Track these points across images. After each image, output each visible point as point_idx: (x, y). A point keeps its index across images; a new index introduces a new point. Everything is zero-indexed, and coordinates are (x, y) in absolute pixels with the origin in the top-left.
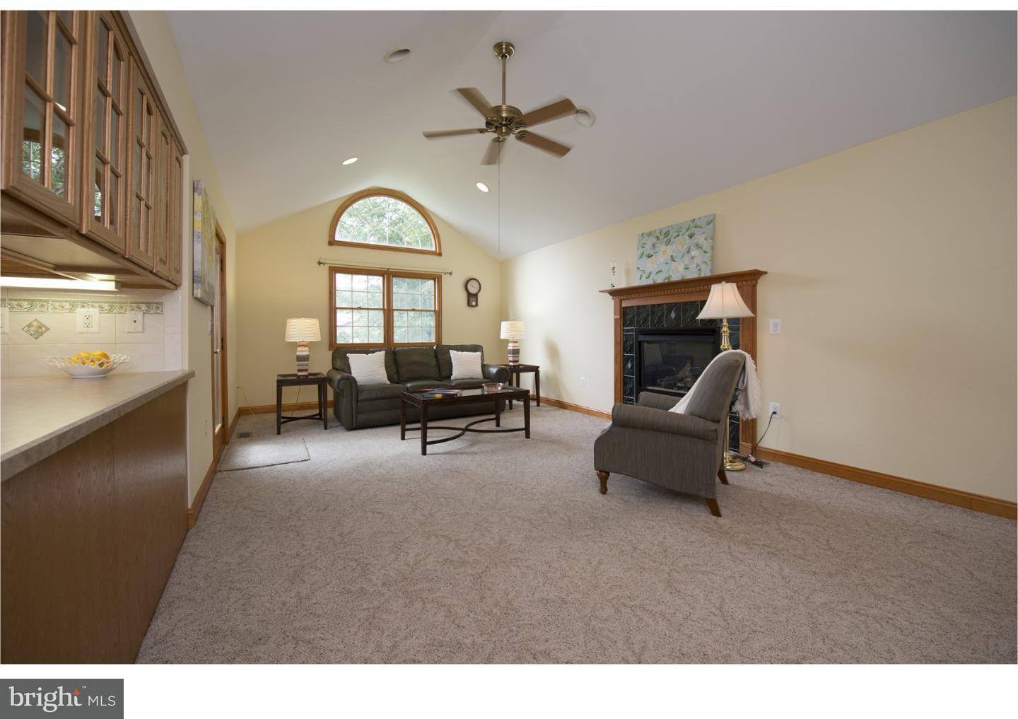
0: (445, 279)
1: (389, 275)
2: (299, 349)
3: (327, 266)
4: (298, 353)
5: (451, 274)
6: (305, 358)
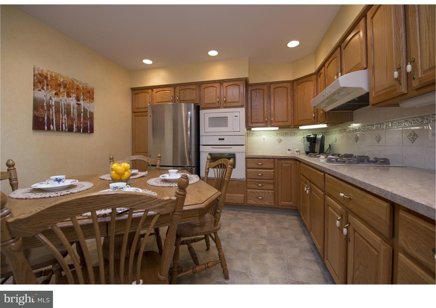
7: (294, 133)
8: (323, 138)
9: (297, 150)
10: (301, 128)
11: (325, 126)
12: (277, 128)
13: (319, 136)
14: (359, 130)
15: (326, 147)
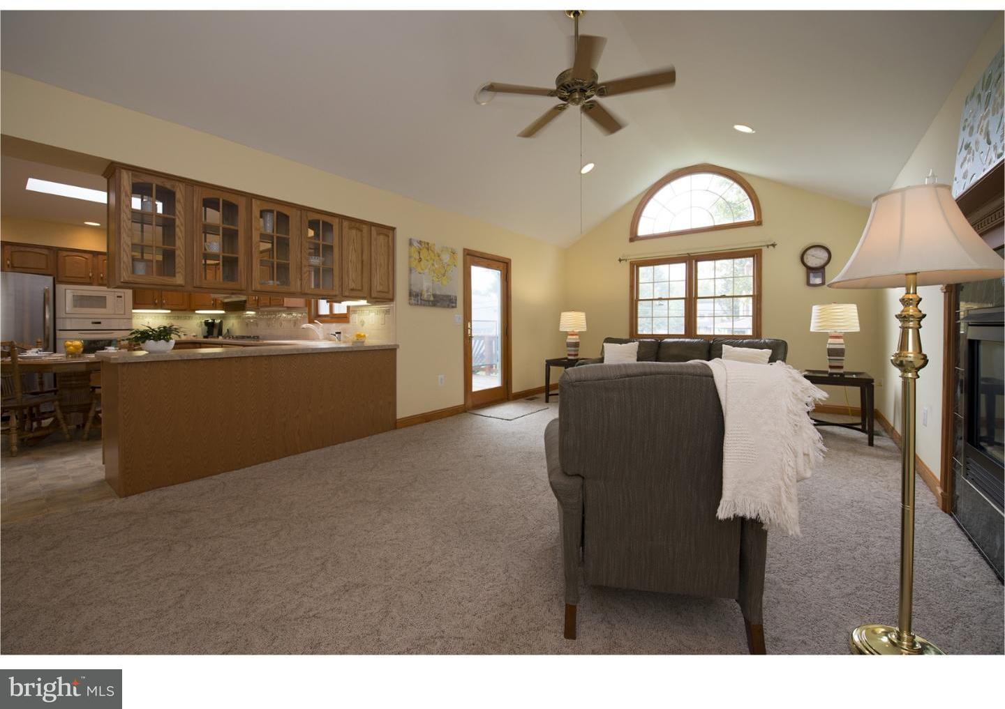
0: (767, 255)
1: (691, 261)
2: (569, 337)
3: (628, 262)
4: (568, 341)
5: (774, 245)
6: (576, 345)
7: (189, 317)
8: (221, 323)
9: (194, 334)
10: (197, 312)
11: (223, 312)
12: (169, 311)
13: (218, 321)
14: (253, 318)
15: (225, 331)
